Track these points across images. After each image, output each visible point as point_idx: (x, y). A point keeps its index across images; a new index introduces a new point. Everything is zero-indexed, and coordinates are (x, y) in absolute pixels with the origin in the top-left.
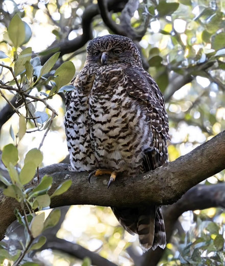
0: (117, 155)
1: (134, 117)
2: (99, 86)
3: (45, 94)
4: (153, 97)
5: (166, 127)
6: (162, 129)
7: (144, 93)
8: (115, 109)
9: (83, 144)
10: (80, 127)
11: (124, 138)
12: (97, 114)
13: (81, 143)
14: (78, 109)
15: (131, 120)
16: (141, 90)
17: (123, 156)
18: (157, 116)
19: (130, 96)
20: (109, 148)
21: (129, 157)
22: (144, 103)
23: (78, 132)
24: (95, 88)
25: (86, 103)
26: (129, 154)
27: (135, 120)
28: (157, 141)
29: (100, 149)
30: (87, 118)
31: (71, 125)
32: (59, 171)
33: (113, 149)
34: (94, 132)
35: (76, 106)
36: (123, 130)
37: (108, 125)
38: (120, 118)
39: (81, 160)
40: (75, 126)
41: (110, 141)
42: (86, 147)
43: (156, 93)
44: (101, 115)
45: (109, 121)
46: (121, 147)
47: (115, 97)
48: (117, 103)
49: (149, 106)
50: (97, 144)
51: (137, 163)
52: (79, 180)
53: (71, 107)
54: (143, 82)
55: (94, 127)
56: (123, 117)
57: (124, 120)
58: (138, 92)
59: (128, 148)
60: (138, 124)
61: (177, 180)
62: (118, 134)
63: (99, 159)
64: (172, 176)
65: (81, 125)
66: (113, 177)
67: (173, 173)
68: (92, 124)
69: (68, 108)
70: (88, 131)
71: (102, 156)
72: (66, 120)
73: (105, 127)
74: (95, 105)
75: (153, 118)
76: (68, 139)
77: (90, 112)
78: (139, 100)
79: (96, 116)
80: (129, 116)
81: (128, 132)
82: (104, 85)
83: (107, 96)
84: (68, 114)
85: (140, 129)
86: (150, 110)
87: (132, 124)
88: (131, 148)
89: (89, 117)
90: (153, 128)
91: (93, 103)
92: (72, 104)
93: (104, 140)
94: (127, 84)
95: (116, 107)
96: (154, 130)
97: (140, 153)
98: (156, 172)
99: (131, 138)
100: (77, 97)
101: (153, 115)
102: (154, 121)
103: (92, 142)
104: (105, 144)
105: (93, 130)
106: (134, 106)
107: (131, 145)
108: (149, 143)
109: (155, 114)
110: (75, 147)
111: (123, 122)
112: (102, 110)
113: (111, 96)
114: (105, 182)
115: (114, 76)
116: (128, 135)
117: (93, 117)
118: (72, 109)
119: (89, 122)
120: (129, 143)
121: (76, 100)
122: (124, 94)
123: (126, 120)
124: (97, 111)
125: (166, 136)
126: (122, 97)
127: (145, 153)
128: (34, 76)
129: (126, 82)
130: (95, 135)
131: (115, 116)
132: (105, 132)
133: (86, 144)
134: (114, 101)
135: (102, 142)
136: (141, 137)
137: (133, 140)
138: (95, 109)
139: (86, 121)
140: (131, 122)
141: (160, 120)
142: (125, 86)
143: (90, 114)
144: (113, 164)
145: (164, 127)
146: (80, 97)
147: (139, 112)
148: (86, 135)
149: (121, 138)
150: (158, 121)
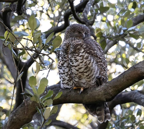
0: (83, 81)
1: (90, 63)
2: (72, 51)
3: (48, 52)
4: (99, 52)
5: (106, 65)
6: (104, 66)
7: (94, 51)
8: (81, 60)
9: (67, 76)
10: (65, 69)
11: (86, 72)
12: (73, 62)
13: (66, 76)
14: (63, 60)
15: (89, 64)
16: (93, 50)
17: (87, 81)
18: (101, 61)
19: (88, 53)
20: (80, 78)
21: (89, 81)
22: (95, 56)
23: (64, 71)
24: (70, 52)
25: (67, 57)
26: (89, 80)
27: (91, 64)
28: (102, 72)
29: (75, 78)
30: (68, 64)
31: (61, 67)
32: (56, 88)
33: (82, 78)
34: (72, 71)
35: (62, 59)
36: (86, 69)
37: (78, 67)
38: (83, 63)
39: (66, 84)
40: (63, 68)
41: (80, 74)
42: (69, 77)
43: (100, 50)
44: (75, 63)
45: (79, 65)
46: (85, 77)
47: (81, 54)
48: (82, 57)
49: (97, 57)
50: (74, 76)
51: (94, 84)
52: (66, 92)
53: (60, 59)
54: (93, 46)
55: (72, 68)
56: (85, 63)
57: (85, 64)
58: (91, 51)
59: (88, 77)
60: (92, 65)
61: (112, 90)
62: (83, 71)
63: (75, 83)
64: (110, 88)
65: (66, 67)
66: (82, 90)
67: (110, 87)
68: (71, 67)
69: (59, 59)
70: (69, 70)
71: (77, 82)
72: (58, 66)
73: (77, 68)
74: (71, 58)
75: (100, 62)
76: (60, 74)
77: (69, 62)
78: (92, 55)
79: (73, 63)
80: (88, 62)
81: (88, 70)
82: (74, 50)
83: (77, 54)
84: (59, 63)
85: (93, 68)
86: (98, 58)
87: (89, 66)
88: (90, 77)
89: (69, 64)
90: (100, 67)
91: (70, 58)
92: (60, 58)
93: (77, 74)
94: (85, 48)
95: (81, 58)
96: (100, 68)
97: (94, 79)
98: (102, 86)
99: (90, 72)
100: (62, 55)
101: (99, 61)
102: (100, 63)
103: (71, 75)
104: (78, 76)
105: (72, 70)
106: (89, 58)
107: (90, 75)
108: (98, 74)
109: (100, 60)
110: (63, 78)
111: (85, 65)
112: (75, 60)
113: (79, 54)
114: (78, 92)
115: (78, 46)
116: (88, 71)
117: (71, 64)
118: (61, 60)
119: (69, 66)
120: (89, 75)
121: (62, 56)
122: (84, 53)
123: (86, 64)
124: (73, 61)
125: (106, 70)
126: (84, 54)
127: (97, 79)
128: (43, 44)
129: (85, 47)
130: (72, 72)
131: (81, 63)
132: (77, 70)
133: (68, 76)
134: (80, 56)
135: (76, 75)
136: (94, 71)
137: (91, 73)
138: (72, 60)
139: (68, 66)
140: (89, 65)
141: (103, 62)
142: (84, 49)
143: (70, 62)
144: (82, 85)
145: (105, 65)
146: (64, 55)
147: (92, 60)
148: (68, 72)
149: (85, 72)
150: (102, 63)
